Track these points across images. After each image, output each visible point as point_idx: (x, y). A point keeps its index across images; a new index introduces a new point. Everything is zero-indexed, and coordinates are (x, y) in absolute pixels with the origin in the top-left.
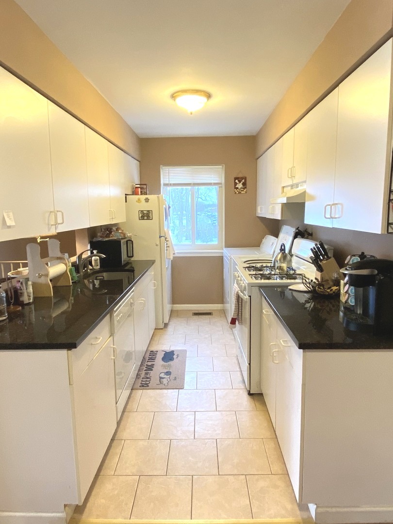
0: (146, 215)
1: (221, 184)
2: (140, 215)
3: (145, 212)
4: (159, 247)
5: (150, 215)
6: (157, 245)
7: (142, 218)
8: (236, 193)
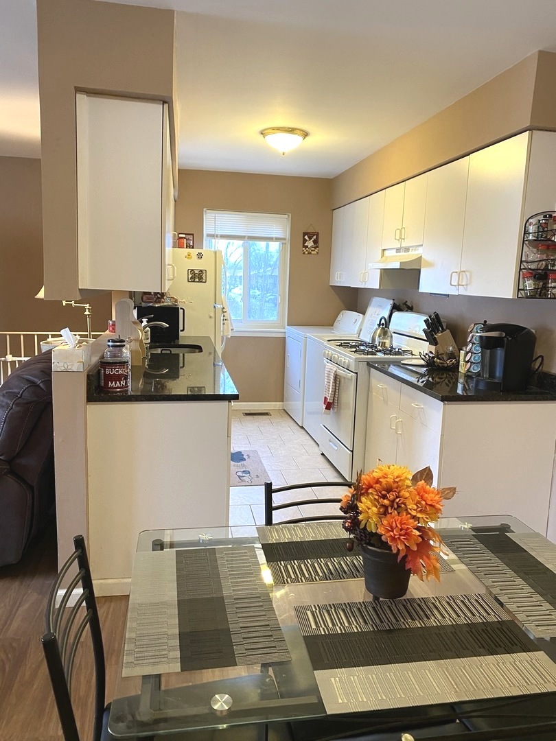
0: (197, 276)
1: (285, 239)
2: (190, 276)
3: (196, 272)
4: (213, 319)
5: (204, 276)
6: (211, 317)
7: (193, 279)
8: (304, 253)
